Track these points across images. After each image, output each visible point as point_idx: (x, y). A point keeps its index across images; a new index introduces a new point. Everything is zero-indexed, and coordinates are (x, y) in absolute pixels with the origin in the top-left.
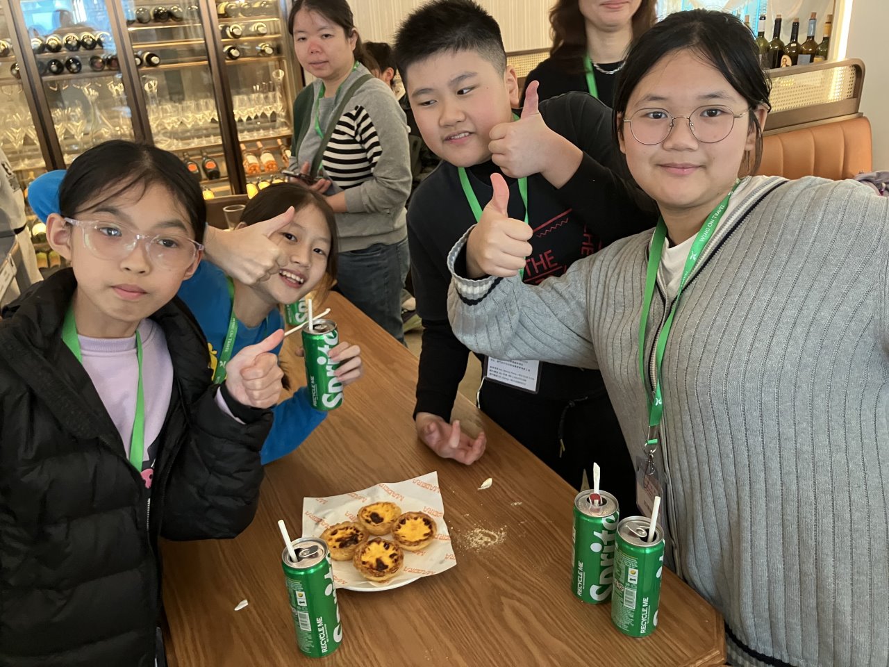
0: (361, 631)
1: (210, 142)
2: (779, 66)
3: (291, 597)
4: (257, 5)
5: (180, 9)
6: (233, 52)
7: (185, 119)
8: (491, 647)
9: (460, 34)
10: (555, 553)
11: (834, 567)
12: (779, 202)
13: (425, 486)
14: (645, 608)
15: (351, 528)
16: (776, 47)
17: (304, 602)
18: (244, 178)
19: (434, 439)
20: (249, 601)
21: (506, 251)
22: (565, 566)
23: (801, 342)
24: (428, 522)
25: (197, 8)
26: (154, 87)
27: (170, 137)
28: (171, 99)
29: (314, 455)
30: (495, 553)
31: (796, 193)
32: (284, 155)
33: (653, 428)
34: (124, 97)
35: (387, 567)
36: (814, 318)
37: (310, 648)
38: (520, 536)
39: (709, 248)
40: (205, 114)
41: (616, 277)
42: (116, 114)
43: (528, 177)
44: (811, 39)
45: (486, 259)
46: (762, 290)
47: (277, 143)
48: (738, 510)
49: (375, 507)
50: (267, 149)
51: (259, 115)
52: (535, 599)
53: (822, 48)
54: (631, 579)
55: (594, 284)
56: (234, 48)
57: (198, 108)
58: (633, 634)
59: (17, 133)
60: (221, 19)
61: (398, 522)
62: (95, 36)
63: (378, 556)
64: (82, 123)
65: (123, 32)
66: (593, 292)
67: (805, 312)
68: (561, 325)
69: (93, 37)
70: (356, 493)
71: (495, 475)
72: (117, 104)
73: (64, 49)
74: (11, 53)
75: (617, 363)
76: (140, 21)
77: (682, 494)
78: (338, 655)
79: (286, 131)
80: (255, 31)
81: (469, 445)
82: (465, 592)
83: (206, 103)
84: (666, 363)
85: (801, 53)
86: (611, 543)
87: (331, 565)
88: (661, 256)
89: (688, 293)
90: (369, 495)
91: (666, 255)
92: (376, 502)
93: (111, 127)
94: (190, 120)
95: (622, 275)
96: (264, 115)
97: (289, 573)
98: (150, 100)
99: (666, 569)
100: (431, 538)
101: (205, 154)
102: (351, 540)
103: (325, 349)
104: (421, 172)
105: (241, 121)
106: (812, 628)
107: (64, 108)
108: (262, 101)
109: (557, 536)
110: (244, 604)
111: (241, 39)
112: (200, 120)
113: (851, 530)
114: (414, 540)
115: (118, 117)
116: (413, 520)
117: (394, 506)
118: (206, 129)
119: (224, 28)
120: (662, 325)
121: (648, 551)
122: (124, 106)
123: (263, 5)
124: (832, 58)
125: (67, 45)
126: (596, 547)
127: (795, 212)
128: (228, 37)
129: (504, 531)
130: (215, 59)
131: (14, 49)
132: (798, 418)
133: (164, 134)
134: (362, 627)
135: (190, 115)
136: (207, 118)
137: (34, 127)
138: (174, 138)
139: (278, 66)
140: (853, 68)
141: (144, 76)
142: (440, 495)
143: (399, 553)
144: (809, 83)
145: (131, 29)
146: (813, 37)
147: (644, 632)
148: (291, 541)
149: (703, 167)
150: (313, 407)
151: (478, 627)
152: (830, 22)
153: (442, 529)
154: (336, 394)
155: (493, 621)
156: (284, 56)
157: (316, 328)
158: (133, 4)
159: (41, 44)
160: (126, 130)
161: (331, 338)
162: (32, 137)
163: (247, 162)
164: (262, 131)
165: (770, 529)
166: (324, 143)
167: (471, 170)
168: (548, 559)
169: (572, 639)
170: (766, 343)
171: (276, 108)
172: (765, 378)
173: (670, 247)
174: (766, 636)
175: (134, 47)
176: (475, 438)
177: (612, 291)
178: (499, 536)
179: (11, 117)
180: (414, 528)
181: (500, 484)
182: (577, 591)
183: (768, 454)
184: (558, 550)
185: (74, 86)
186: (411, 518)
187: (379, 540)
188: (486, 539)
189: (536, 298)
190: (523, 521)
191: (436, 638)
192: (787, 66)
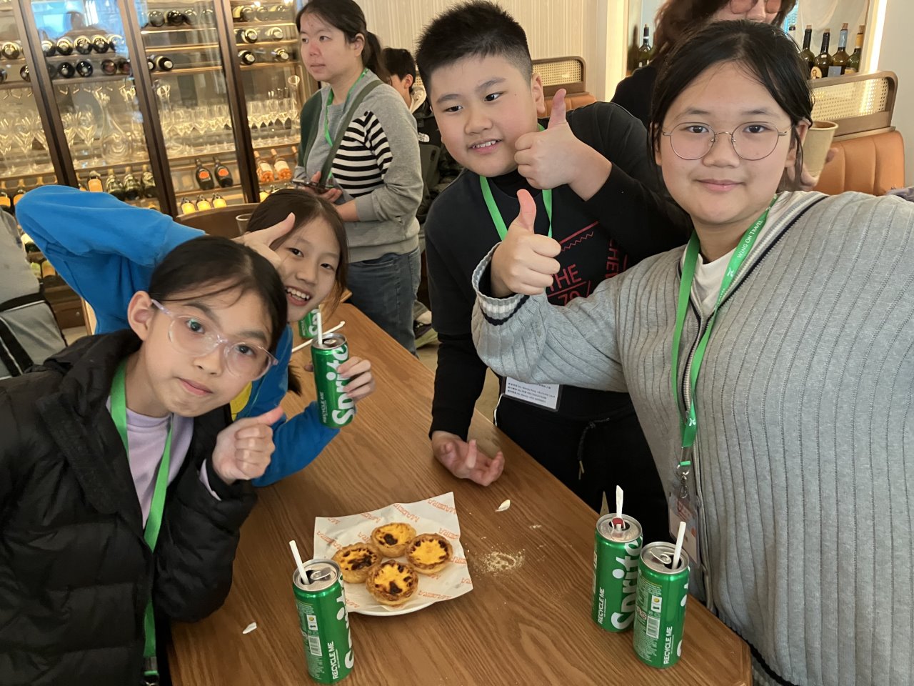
0: (374, 657)
1: (222, 149)
3: (301, 621)
4: (273, 9)
5: (194, 12)
6: (248, 57)
7: (197, 125)
8: (508, 676)
9: (487, 39)
10: (575, 579)
11: (874, 595)
12: (820, 218)
13: (441, 507)
14: (668, 637)
15: (364, 550)
16: (806, 58)
17: (315, 626)
18: (258, 186)
19: (450, 460)
20: (258, 624)
21: (533, 267)
22: (586, 593)
24: (444, 544)
25: (212, 11)
26: (167, 92)
27: (182, 144)
28: (184, 105)
29: (326, 473)
30: (513, 578)
31: (838, 208)
33: (685, 449)
34: (136, 102)
35: (400, 590)
36: (856, 337)
37: (320, 674)
38: (538, 560)
39: (747, 265)
40: (218, 120)
41: (648, 295)
42: (127, 119)
43: (552, 190)
44: (842, 51)
45: (512, 276)
46: (802, 307)
47: (292, 151)
48: (775, 534)
49: (389, 528)
50: (281, 157)
51: (274, 121)
52: (554, 626)
53: (853, 59)
54: (654, 608)
55: (623, 303)
56: (248, 53)
57: (211, 114)
58: (655, 665)
59: (26, 137)
60: (237, 23)
61: (412, 544)
62: (107, 39)
63: (391, 579)
64: (93, 128)
65: (136, 35)
66: (623, 311)
67: (848, 330)
68: (589, 346)
69: (106, 41)
70: (369, 513)
71: (512, 495)
72: (128, 109)
73: (75, 51)
74: (21, 55)
75: (649, 383)
76: (153, 24)
77: (715, 517)
78: (350, 682)
80: (271, 36)
81: (487, 465)
82: (482, 618)
83: (220, 108)
84: (701, 381)
85: (832, 65)
86: (633, 569)
87: (343, 588)
88: (693, 272)
89: (725, 309)
90: (382, 515)
91: (700, 272)
92: (389, 523)
93: (122, 133)
94: (203, 126)
95: (654, 292)
96: (278, 122)
97: (298, 595)
98: (163, 105)
100: (447, 561)
101: (217, 161)
102: (363, 562)
103: (334, 365)
104: (439, 183)
105: (255, 127)
106: (850, 658)
107: (74, 112)
108: (277, 107)
109: (578, 562)
110: (253, 627)
111: (257, 43)
112: (213, 126)
113: (892, 557)
114: (428, 563)
115: (129, 123)
116: (428, 542)
117: (409, 527)
118: (219, 135)
119: (240, 32)
120: (697, 342)
121: (672, 579)
122: (136, 111)
123: (279, 9)
124: (863, 71)
125: (78, 48)
126: (618, 574)
127: (838, 227)
128: (243, 42)
129: (523, 554)
130: (230, 64)
131: (24, 51)
133: (177, 140)
134: (374, 652)
135: (203, 121)
136: (220, 124)
137: (43, 131)
138: (187, 144)
139: (294, 72)
140: (886, 81)
141: (157, 81)
142: (456, 516)
143: (413, 576)
144: (840, 96)
145: (144, 32)
146: (844, 48)
147: (667, 663)
148: (303, 562)
149: (743, 184)
150: (324, 423)
151: (495, 655)
152: (862, 34)
153: (458, 552)
154: (346, 411)
155: (510, 648)
157: (325, 342)
158: (146, 7)
159: (52, 47)
160: (137, 135)
161: (340, 353)
162: (41, 142)
163: (261, 169)
164: (276, 138)
165: (808, 555)
166: (333, 150)
167: (493, 181)
168: (568, 585)
169: (592, 669)
171: (291, 115)
172: (805, 397)
173: (705, 263)
174: (801, 666)
175: (147, 51)
176: (493, 458)
177: (644, 309)
178: (518, 560)
179: (19, 121)
180: (429, 551)
181: (519, 506)
182: (597, 618)
183: (807, 477)
184: (578, 576)
185: (85, 89)
186: (427, 540)
187: (392, 562)
188: (503, 563)
189: (563, 318)
190: (542, 544)
191: (451, 665)
192: (817, 78)
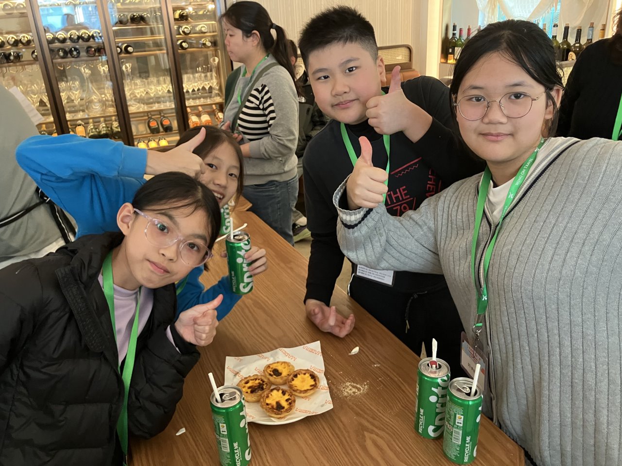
0: (265, 453)
1: (165, 106)
2: (567, 59)
3: (216, 427)
4: (201, 13)
5: (148, 15)
6: (184, 44)
7: (149, 90)
9: (347, 32)
10: (403, 402)
12: (574, 156)
13: (312, 351)
14: (468, 443)
15: (259, 380)
16: (565, 46)
17: (225, 431)
19: (318, 320)
20: (186, 429)
21: (370, 189)
22: (410, 411)
23: (588, 256)
24: (313, 377)
25: (160, 14)
26: (129, 68)
27: (139, 103)
28: (140, 76)
29: (233, 326)
30: (360, 400)
31: (586, 149)
32: (217, 116)
33: (480, 315)
34: (108, 74)
35: (283, 408)
36: (598, 240)
38: (378, 389)
40: (163, 87)
41: (456, 208)
42: (102, 86)
43: (390, 135)
44: (590, 41)
45: (356, 194)
46: (560, 219)
47: (212, 108)
48: (540, 373)
49: (276, 365)
50: (205, 112)
51: (201, 88)
52: (389, 434)
54: (458, 423)
55: (440, 213)
56: (184, 42)
57: (159, 83)
58: (458, 462)
59: (34, 98)
60: (177, 22)
61: (292, 376)
62: (90, 33)
63: (277, 400)
64: (80, 92)
65: (109, 31)
66: (439, 219)
67: (591, 235)
68: (416, 243)
69: (89, 34)
70: (263, 354)
71: (361, 344)
72: (103, 79)
73: (68, 41)
74: (32, 43)
75: (457, 268)
76: (121, 22)
77: (499, 361)
79: (219, 100)
80: (200, 30)
81: (343, 323)
82: (339, 428)
83: (164, 79)
84: (491, 269)
86: (444, 396)
87: (244, 406)
88: (487, 193)
89: (508, 219)
90: (272, 356)
91: (491, 193)
92: (276, 362)
93: (99, 95)
94: (153, 91)
95: (460, 207)
96: (204, 88)
97: (214, 410)
98: (126, 76)
99: (483, 415)
100: (315, 388)
101: (162, 114)
102: (258, 388)
103: (242, 253)
105: (188, 92)
107: (67, 82)
108: (203, 78)
109: (404, 389)
110: (183, 431)
111: (190, 35)
112: (160, 91)
114: (303, 389)
115: (104, 88)
116: (303, 375)
117: (289, 365)
118: (164, 97)
119: (178, 28)
120: (488, 242)
121: (471, 403)
122: (108, 80)
123: (205, 13)
125: (70, 38)
126: (433, 399)
127: (585, 163)
128: (180, 34)
129: (367, 384)
130: (172, 49)
131: (34, 40)
132: (585, 311)
133: (135, 100)
134: (265, 449)
135: (153, 87)
136: (164, 90)
137: (46, 94)
138: (142, 103)
139: (215, 55)
141: (122, 60)
142: (322, 357)
143: (292, 398)
145: (115, 28)
146: (591, 39)
147: (467, 461)
148: (217, 388)
149: (512, 135)
150: (233, 292)
151: (348, 454)
152: (603, 29)
153: (323, 382)
154: (249, 283)
155: (358, 449)
156: (218, 48)
157: (235, 237)
158: (117, 11)
159: (53, 38)
160: (109, 97)
161: (246, 244)
162: (45, 101)
163: (191, 120)
164: (202, 99)
165: (562, 388)
166: (240, 108)
167: (349, 129)
168: (398, 406)
169: (415, 464)
170: (562, 257)
171: (213, 83)
172: (561, 281)
173: (494, 187)
175: (116, 40)
176: (347, 318)
177: (454, 218)
178: (364, 388)
179: (31, 87)
180: (303, 381)
181: (365, 351)
182: (418, 429)
183: (562, 335)
184: (406, 400)
185: (75, 66)
186: (301, 373)
187: (278, 388)
188: (354, 390)
189: (399, 225)
190: (381, 378)
192: (572, 59)
